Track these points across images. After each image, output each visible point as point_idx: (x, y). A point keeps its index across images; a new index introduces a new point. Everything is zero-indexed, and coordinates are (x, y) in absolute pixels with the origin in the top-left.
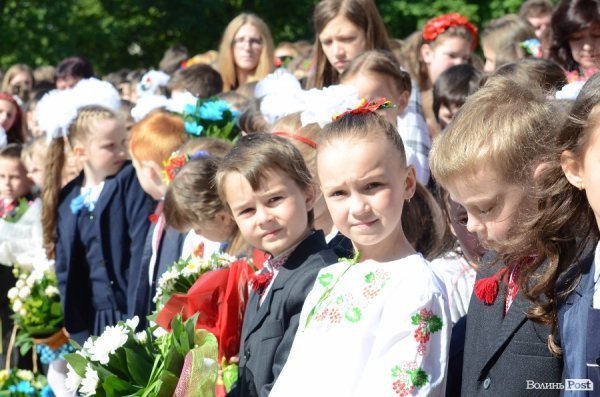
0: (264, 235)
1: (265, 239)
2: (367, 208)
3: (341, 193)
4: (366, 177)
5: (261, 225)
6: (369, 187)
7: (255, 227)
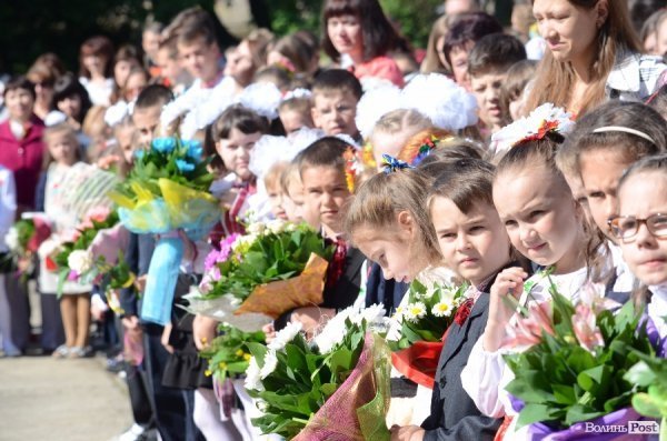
0: (462, 261)
1: (463, 265)
2: (533, 233)
3: (511, 222)
4: (526, 208)
5: (460, 251)
6: (532, 216)
7: (455, 252)
